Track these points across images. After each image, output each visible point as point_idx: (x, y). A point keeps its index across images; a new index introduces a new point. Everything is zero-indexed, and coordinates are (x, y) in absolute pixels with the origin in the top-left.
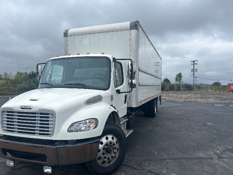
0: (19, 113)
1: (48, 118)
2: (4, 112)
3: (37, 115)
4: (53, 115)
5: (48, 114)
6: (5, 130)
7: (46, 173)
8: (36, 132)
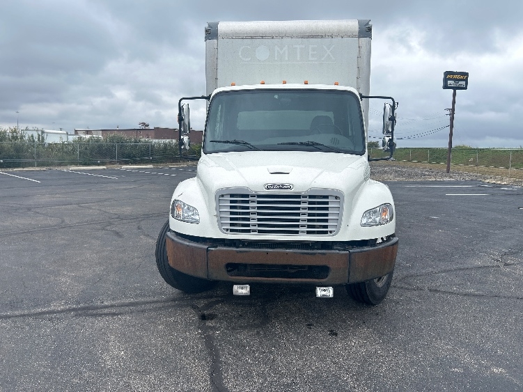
0: (259, 196)
1: (327, 203)
2: (223, 196)
3: (302, 199)
4: (336, 198)
5: (327, 197)
6: (227, 230)
7: (320, 298)
8: (301, 229)
